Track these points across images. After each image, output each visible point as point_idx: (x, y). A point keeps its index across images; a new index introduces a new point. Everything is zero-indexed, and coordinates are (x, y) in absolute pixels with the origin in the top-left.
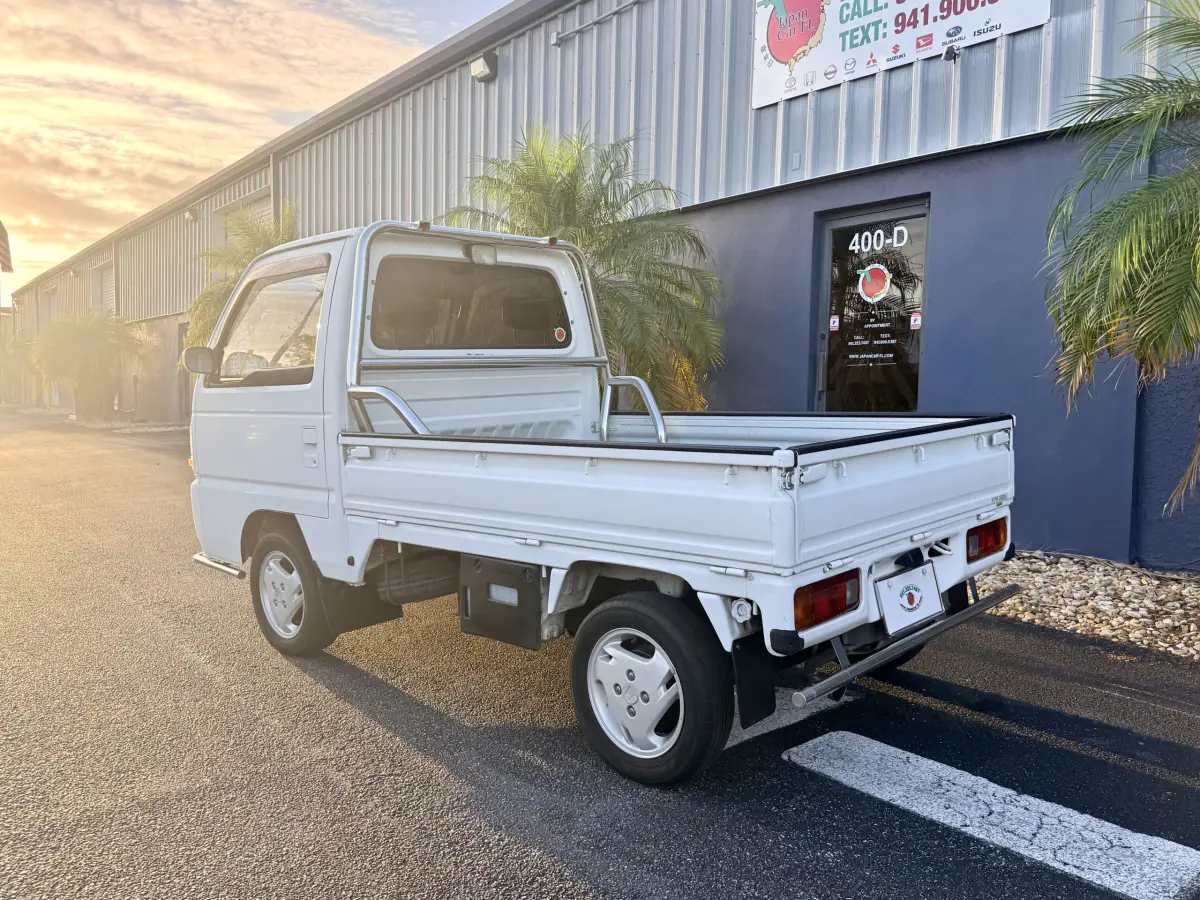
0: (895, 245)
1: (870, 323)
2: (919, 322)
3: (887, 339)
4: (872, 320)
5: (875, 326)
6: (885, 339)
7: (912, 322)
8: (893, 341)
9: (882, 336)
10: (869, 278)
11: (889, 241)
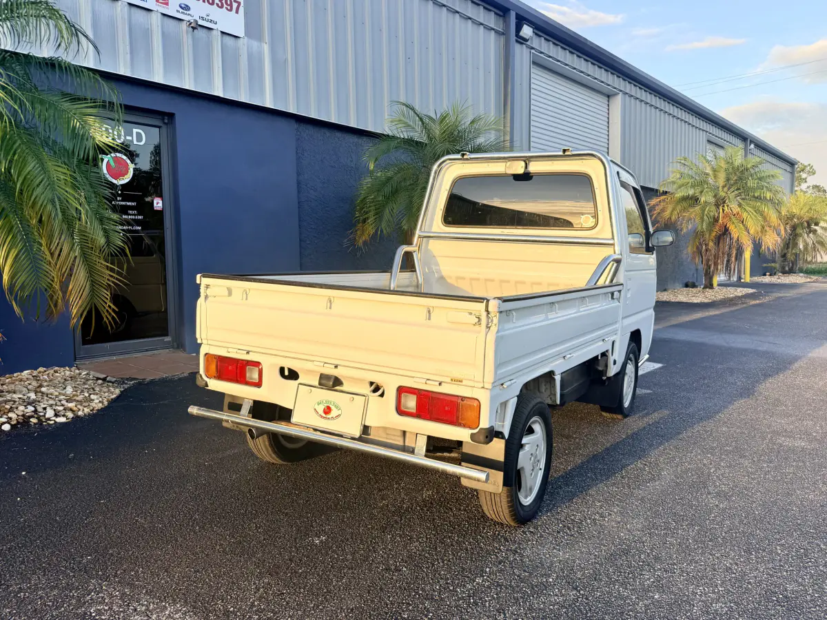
0: (135, 142)
1: (117, 201)
2: (160, 205)
3: (135, 215)
4: (119, 198)
5: (123, 203)
6: (132, 215)
7: (155, 204)
8: (140, 217)
9: (130, 212)
10: (112, 163)
11: (129, 138)
